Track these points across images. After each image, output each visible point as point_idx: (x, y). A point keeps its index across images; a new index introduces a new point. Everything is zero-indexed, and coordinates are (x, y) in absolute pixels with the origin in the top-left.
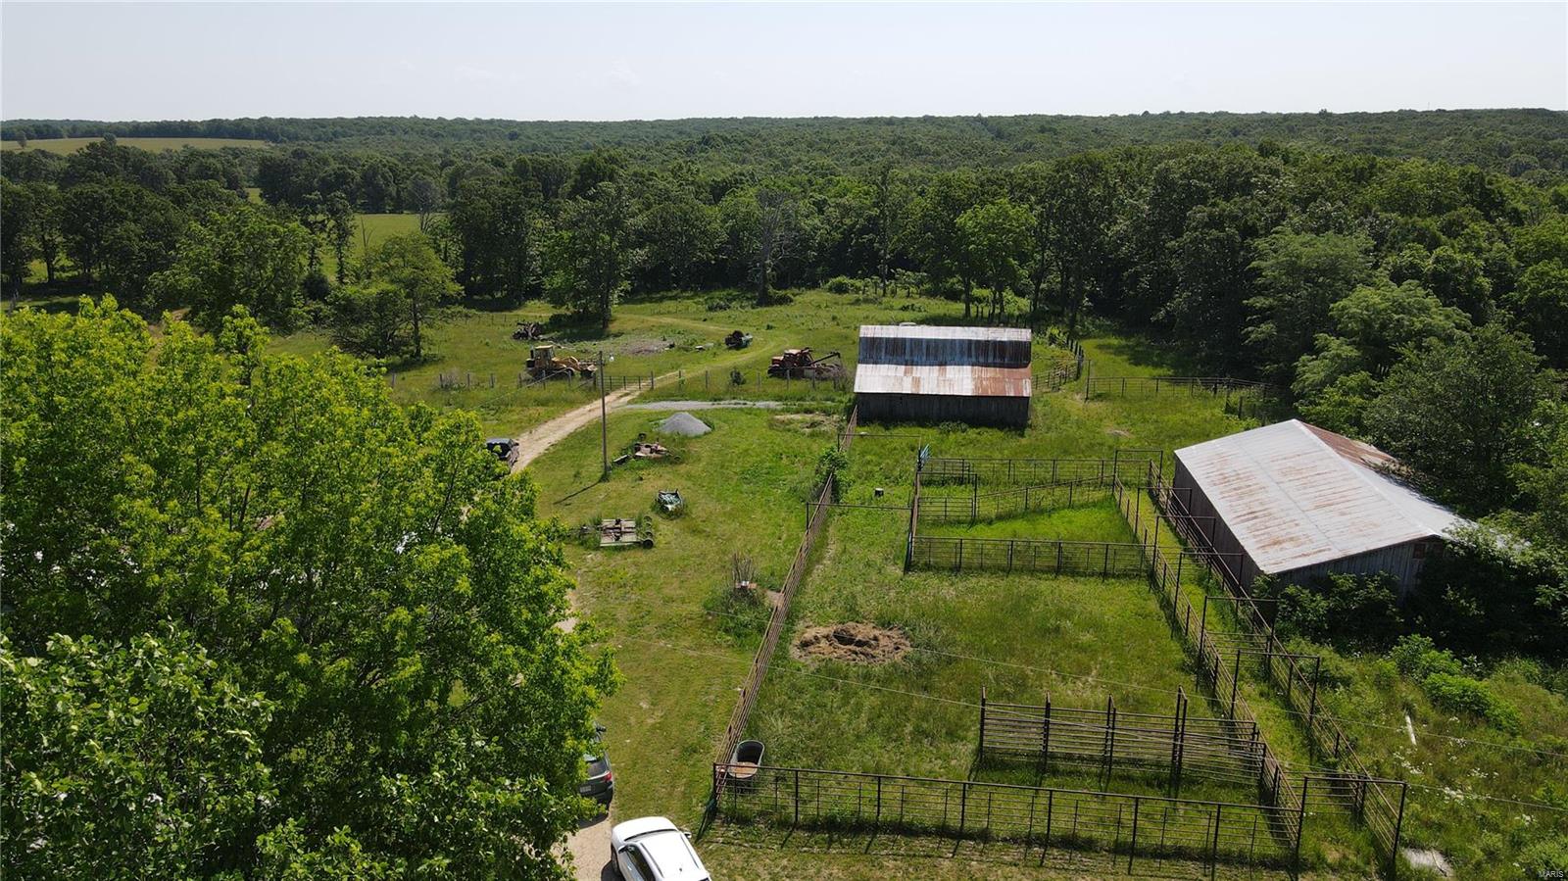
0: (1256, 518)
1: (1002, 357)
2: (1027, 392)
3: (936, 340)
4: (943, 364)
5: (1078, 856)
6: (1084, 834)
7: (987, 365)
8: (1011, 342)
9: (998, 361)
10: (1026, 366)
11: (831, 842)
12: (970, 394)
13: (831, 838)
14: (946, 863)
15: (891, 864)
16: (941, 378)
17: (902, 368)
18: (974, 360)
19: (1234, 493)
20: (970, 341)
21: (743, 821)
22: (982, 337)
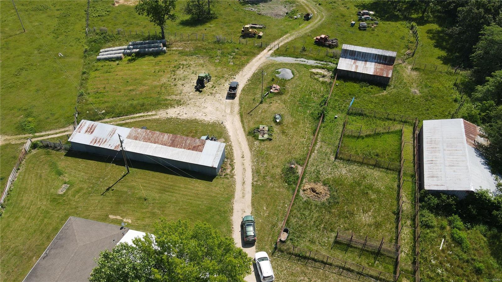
0: (432, 163)
1: (385, 61)
2: (390, 76)
3: (366, 53)
4: (366, 61)
5: (349, 273)
6: (352, 268)
7: (380, 63)
8: (389, 57)
9: (384, 62)
10: (392, 65)
11: (299, 260)
12: (371, 73)
13: (299, 259)
14: (321, 271)
15: (310, 269)
16: (364, 67)
17: (353, 61)
18: (376, 60)
19: (431, 149)
20: (376, 54)
21: (282, 252)
22: (380, 54)
